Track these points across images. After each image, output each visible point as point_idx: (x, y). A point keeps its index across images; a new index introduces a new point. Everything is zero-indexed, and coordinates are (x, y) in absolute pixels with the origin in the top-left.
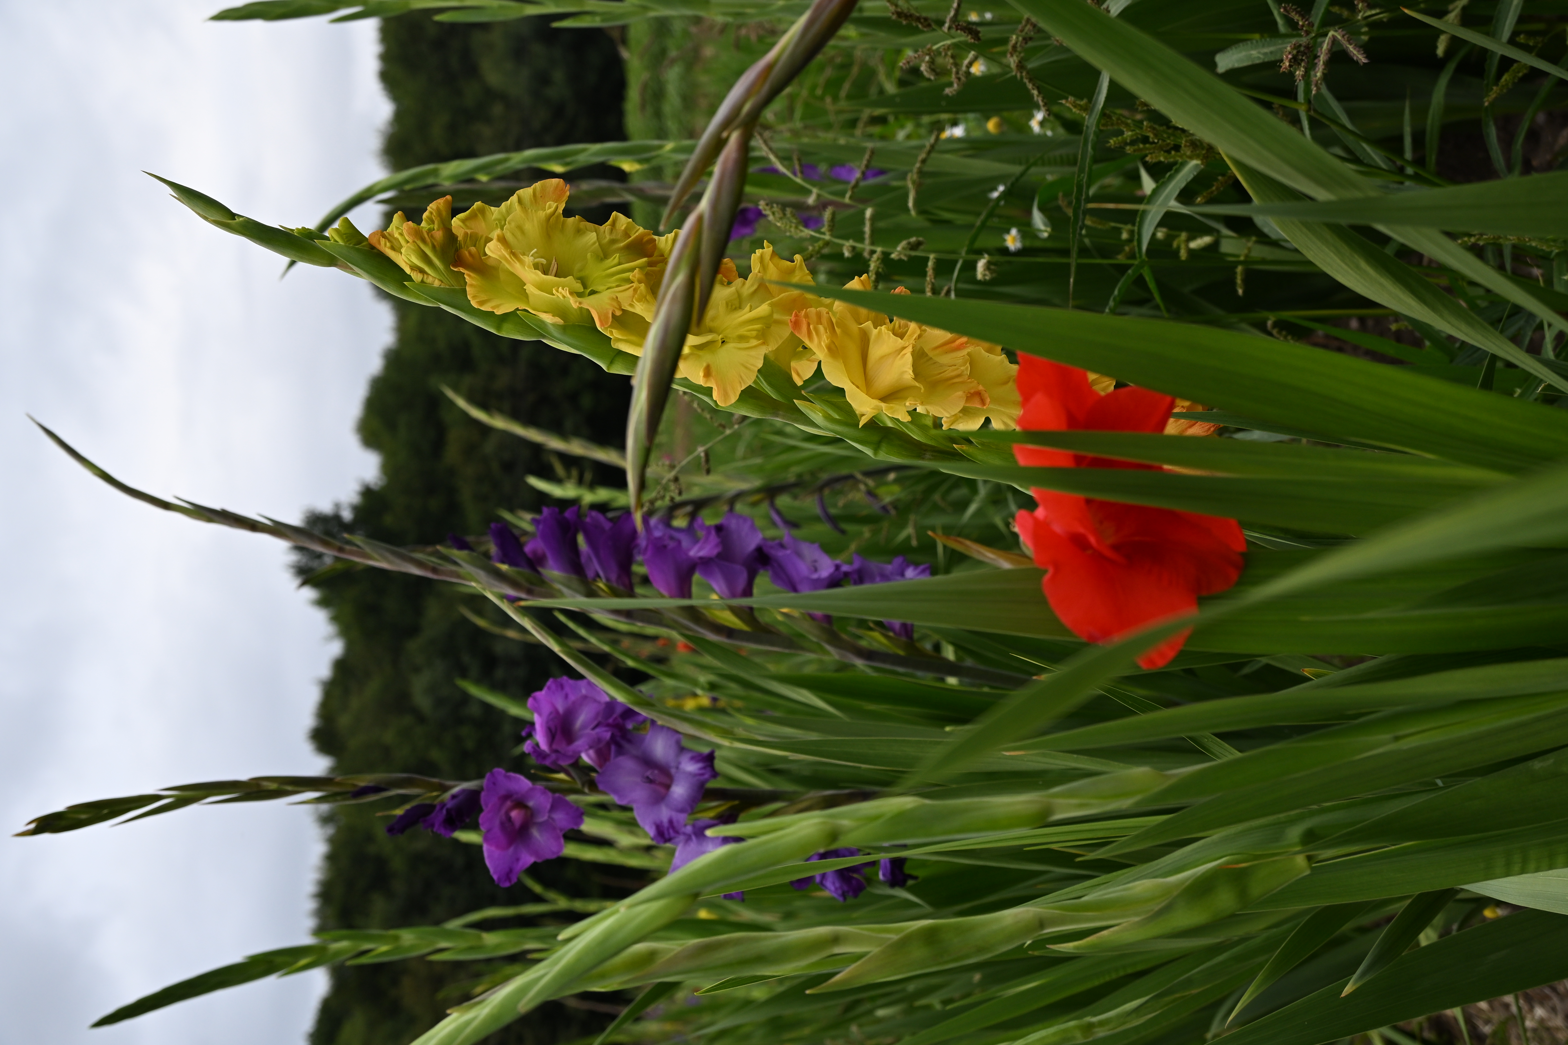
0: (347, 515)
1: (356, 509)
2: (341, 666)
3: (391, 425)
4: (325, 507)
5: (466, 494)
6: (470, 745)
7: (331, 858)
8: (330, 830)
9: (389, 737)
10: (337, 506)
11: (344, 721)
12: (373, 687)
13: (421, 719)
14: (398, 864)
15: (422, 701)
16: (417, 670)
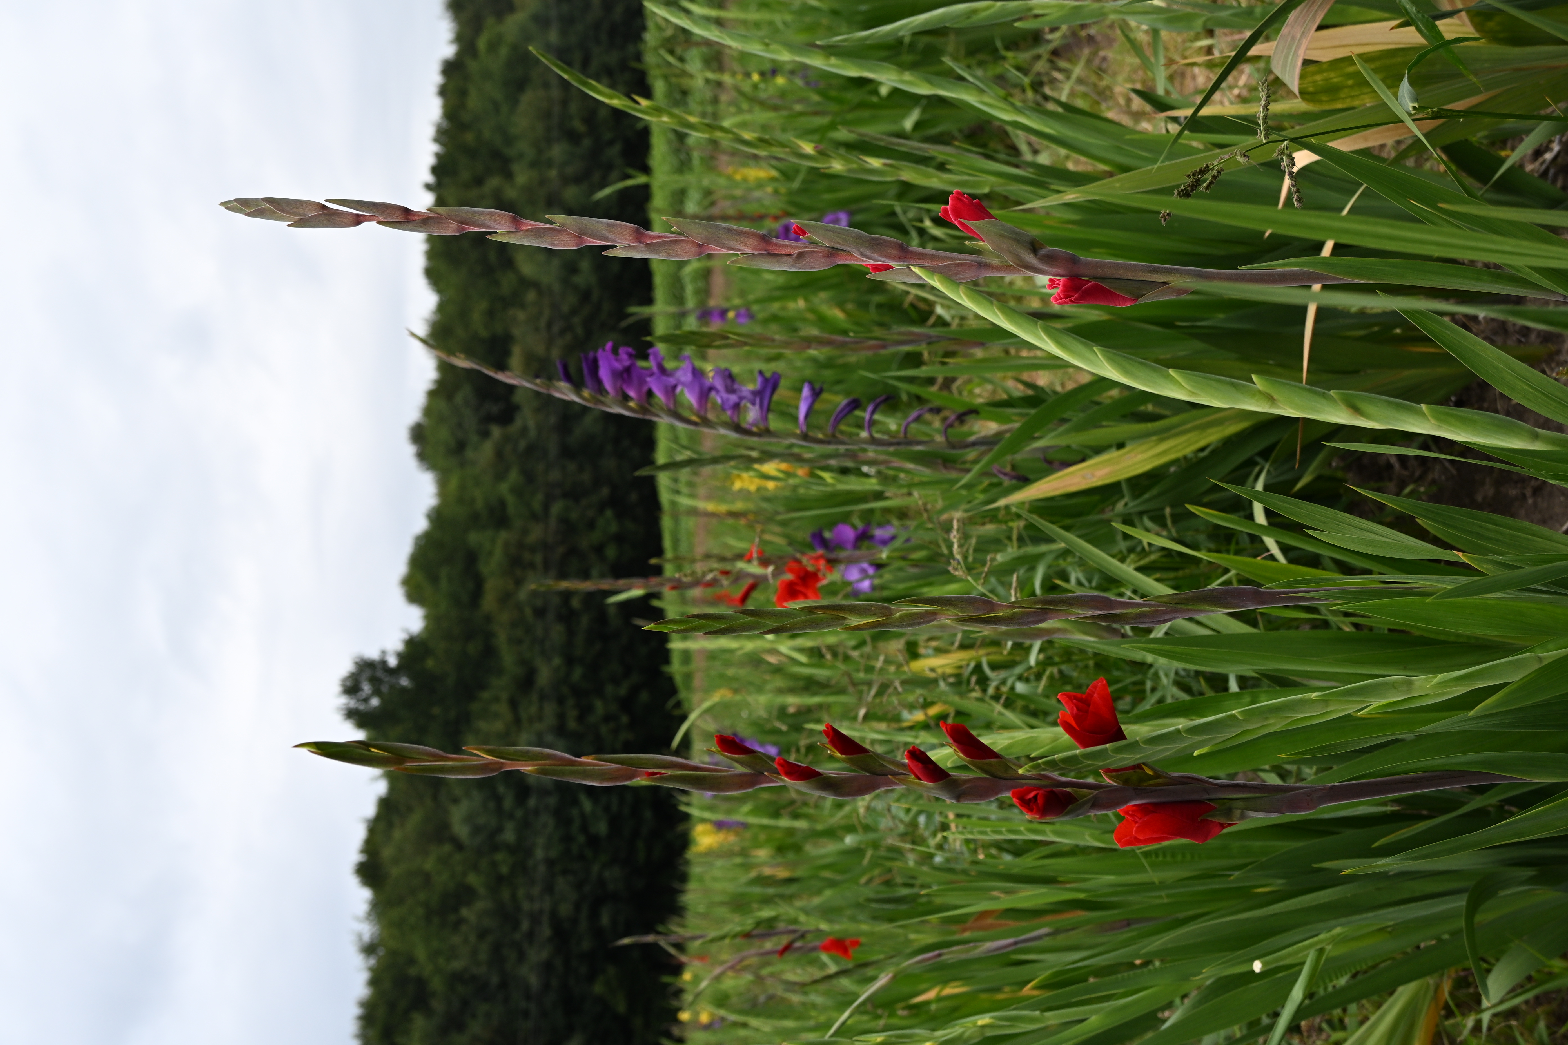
0: (393, 662)
1: (400, 656)
2: (385, 804)
3: (434, 579)
4: (373, 654)
5: (502, 639)
6: (504, 870)
7: (374, 982)
8: (372, 961)
9: (429, 864)
10: (384, 653)
11: (387, 853)
12: (415, 819)
13: (459, 846)
14: (437, 984)
15: (461, 830)
16: (456, 801)
